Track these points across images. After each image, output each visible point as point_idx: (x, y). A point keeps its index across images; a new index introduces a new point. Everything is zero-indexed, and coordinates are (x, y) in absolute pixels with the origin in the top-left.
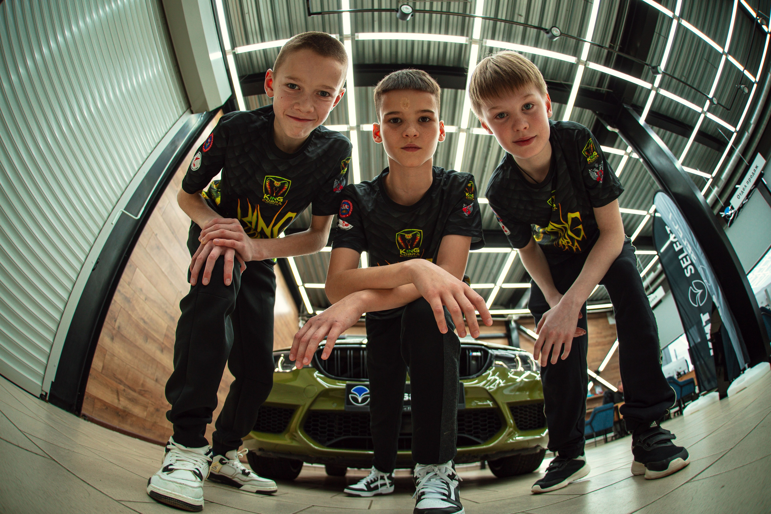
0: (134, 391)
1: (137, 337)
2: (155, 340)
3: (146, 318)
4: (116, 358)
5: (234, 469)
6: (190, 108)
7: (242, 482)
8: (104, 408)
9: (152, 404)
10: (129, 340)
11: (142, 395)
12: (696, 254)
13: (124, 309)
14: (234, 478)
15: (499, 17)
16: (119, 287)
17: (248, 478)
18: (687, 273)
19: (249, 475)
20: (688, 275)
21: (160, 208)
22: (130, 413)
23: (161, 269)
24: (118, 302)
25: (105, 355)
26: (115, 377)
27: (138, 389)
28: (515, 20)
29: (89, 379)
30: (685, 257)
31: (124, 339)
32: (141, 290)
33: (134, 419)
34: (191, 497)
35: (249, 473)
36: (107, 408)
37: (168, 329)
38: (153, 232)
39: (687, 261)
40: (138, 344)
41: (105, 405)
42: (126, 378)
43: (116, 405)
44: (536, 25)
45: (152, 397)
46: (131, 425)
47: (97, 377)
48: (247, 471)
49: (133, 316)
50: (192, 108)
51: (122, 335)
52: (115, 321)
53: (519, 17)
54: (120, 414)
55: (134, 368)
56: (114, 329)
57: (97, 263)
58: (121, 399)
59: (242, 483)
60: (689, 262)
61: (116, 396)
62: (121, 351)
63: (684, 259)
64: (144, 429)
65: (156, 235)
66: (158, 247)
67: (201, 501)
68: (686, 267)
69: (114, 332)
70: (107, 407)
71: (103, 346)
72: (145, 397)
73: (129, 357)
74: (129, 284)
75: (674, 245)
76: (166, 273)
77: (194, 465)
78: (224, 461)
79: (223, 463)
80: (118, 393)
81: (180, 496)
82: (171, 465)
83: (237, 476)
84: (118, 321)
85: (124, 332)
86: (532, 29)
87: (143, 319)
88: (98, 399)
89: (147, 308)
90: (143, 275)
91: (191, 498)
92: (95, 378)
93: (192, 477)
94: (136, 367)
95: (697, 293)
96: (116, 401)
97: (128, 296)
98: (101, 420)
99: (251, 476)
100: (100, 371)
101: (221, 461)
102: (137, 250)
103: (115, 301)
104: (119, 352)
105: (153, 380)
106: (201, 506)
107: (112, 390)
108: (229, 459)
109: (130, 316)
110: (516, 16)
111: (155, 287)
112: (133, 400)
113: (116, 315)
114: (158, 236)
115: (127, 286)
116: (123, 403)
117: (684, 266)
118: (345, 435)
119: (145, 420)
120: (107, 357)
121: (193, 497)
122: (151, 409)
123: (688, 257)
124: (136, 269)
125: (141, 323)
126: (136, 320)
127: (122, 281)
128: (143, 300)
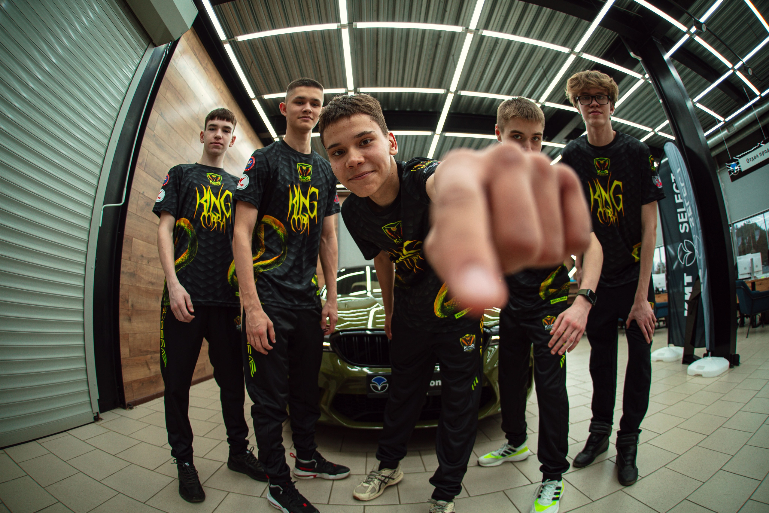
1: (150, 302)
3: (153, 280)
4: (138, 335)
6: (151, 42)
8: (140, 385)
10: (143, 310)
12: (696, 223)
13: (132, 286)
16: (123, 269)
18: (682, 229)
20: (682, 231)
21: (141, 164)
23: (155, 223)
24: (125, 283)
25: (128, 339)
26: (141, 352)
29: (123, 370)
30: (684, 212)
31: (139, 312)
32: (142, 256)
36: (143, 384)
38: (140, 193)
39: (684, 217)
41: (141, 382)
43: (149, 376)
47: (128, 363)
49: (141, 286)
50: (154, 42)
51: (137, 310)
52: (128, 302)
54: (153, 381)
56: (129, 310)
58: (151, 367)
60: (686, 220)
61: (146, 368)
62: (140, 325)
63: (682, 215)
65: (143, 194)
66: (147, 204)
68: (682, 223)
69: (130, 313)
71: (124, 333)
73: (147, 325)
74: (130, 259)
75: (676, 196)
80: (147, 364)
84: (130, 300)
85: (138, 306)
87: (150, 282)
88: (135, 381)
89: (151, 269)
90: (140, 241)
92: (126, 366)
94: (155, 331)
95: (687, 253)
96: (148, 371)
97: (132, 271)
98: (142, 397)
100: (128, 356)
102: (129, 222)
103: (123, 285)
104: (138, 327)
107: (142, 365)
109: (138, 288)
113: (127, 296)
114: (145, 194)
115: (129, 262)
116: (153, 369)
117: (680, 220)
120: (131, 339)
123: (686, 214)
124: (132, 240)
125: (150, 287)
126: (145, 288)
127: (123, 261)
128: (146, 265)
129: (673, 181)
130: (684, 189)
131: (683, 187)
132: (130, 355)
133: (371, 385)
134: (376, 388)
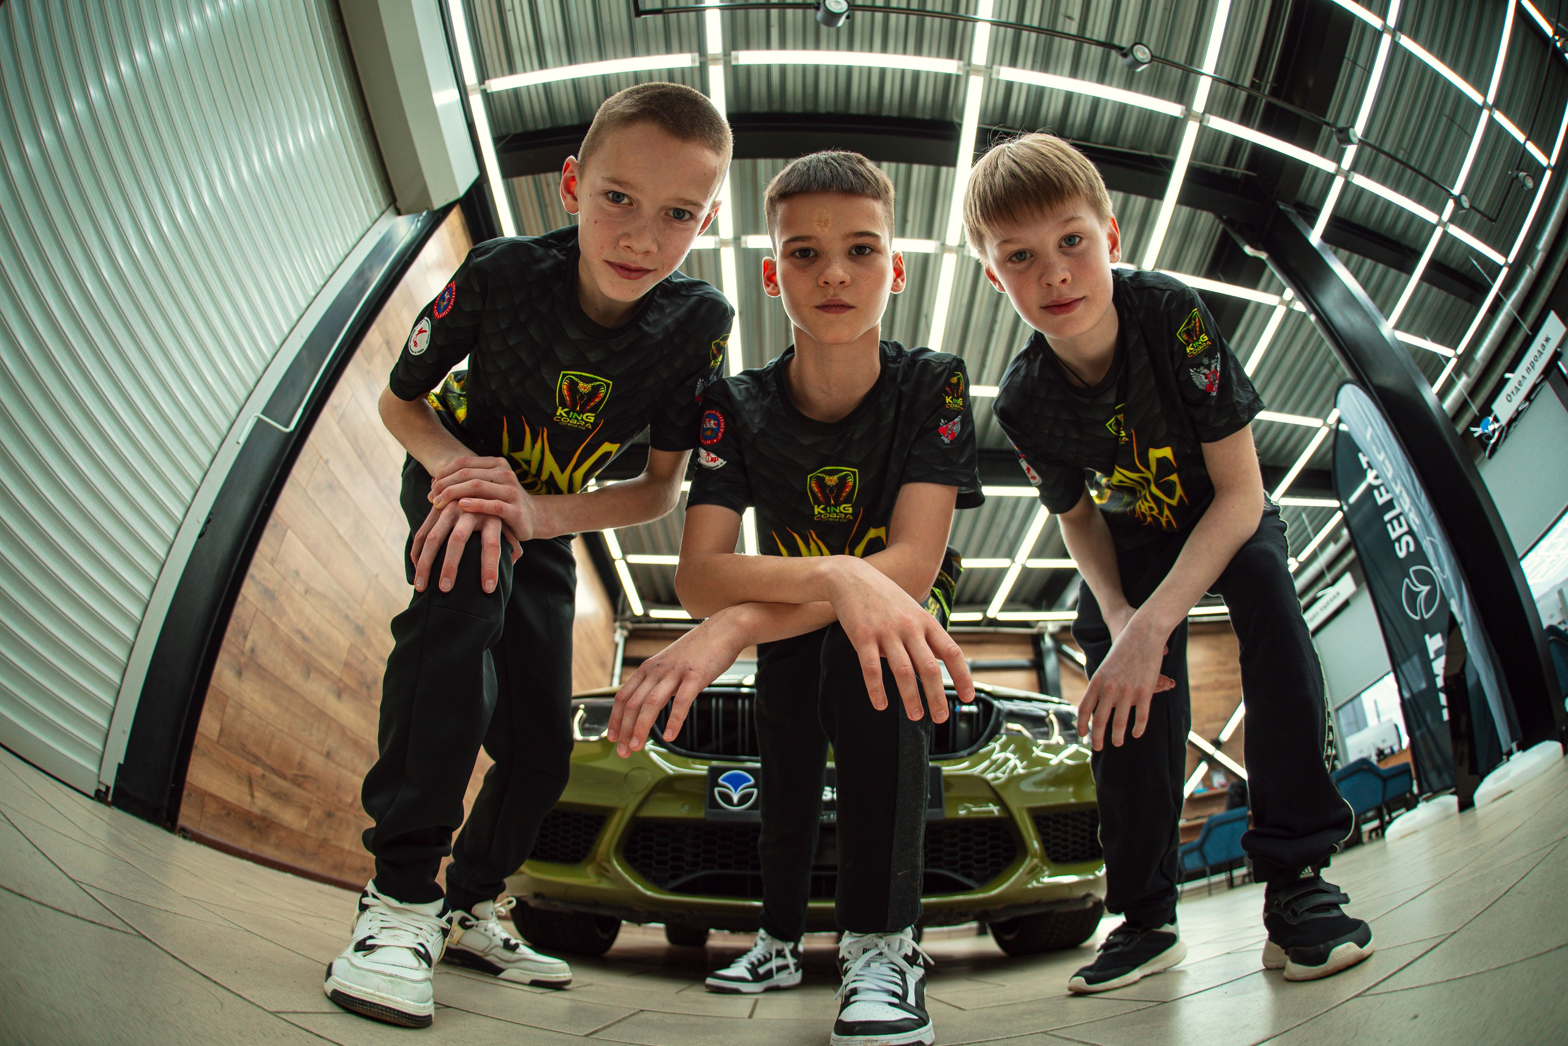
0: (284, 777)
1: (289, 668)
2: (324, 674)
3: (306, 631)
4: (247, 712)
5: (488, 937)
6: (394, 203)
7: (503, 963)
8: (223, 812)
9: (319, 803)
10: (272, 674)
11: (299, 785)
12: (1420, 514)
13: (263, 614)
14: (487, 955)
15: (1026, 22)
16: (253, 570)
17: (514, 956)
18: (1400, 550)
19: (518, 951)
20: (1402, 554)
21: (335, 408)
22: (274, 823)
23: (336, 531)
24: (251, 598)
25: (225, 707)
26: (245, 751)
27: (290, 773)
28: (1059, 29)
29: (193, 756)
30: (1397, 517)
31: (263, 673)
32: (297, 573)
33: (283, 834)
34: (411, 1000)
35: (517, 946)
36: (229, 814)
37: (350, 652)
38: (321, 457)
39: (1400, 525)
40: (290, 683)
41: (224, 808)
42: (268, 752)
43: (247, 808)
44: (1102, 39)
45: (318, 788)
46: (278, 846)
47: (209, 751)
48: (513, 942)
49: (281, 627)
50: (399, 204)
51: (259, 666)
52: (246, 637)
53: (1068, 21)
54: (254, 824)
55: (282, 731)
56: (243, 653)
57: (208, 521)
58: (257, 794)
59: (502, 965)
60: (1405, 528)
61: (246, 790)
62: (257, 698)
63: (1395, 522)
64: (303, 852)
65: (327, 462)
66: (330, 487)
67: (429, 1008)
68: (1399, 539)
69: (243, 660)
70: (229, 811)
71: (220, 689)
72: (305, 789)
73: (273, 709)
74: (273, 562)
75: (1376, 493)
76: (346, 538)
77: (415, 936)
78: (468, 923)
79: (466, 925)
80: (251, 782)
81: (389, 1000)
82: (371, 937)
83: (493, 952)
84: (250, 637)
85: (263, 660)
86: (1093, 47)
87: (300, 632)
88: (211, 795)
89: (308, 610)
90: (300, 543)
91: (412, 1003)
92: (204, 754)
93: (412, 960)
94: (286, 730)
95: (1420, 592)
96: (248, 798)
97: (270, 586)
98: (217, 837)
99: (520, 952)
100: (215, 739)
101: (463, 923)
102: (287, 493)
103: (245, 598)
104: (253, 699)
105: (321, 754)
106: (430, 1016)
107: (239, 777)
108: (477, 919)
109: (274, 626)
110: (1061, 19)
111: (324, 566)
112: (280, 796)
113: (247, 626)
114: (330, 465)
115: (269, 567)
116: (262, 803)
117: (1393, 535)
118: (705, 868)
119: (304, 835)
120: (230, 710)
121: (414, 1001)
122: (317, 813)
123: (1402, 518)
124: (286, 531)
125: (298, 641)
126: (286, 634)
127: (258, 558)
128: (301, 594)
129: (1365, 466)
130: (1387, 463)
131: (1383, 462)
132: (219, 739)
133: (716, 790)
134: (727, 799)
